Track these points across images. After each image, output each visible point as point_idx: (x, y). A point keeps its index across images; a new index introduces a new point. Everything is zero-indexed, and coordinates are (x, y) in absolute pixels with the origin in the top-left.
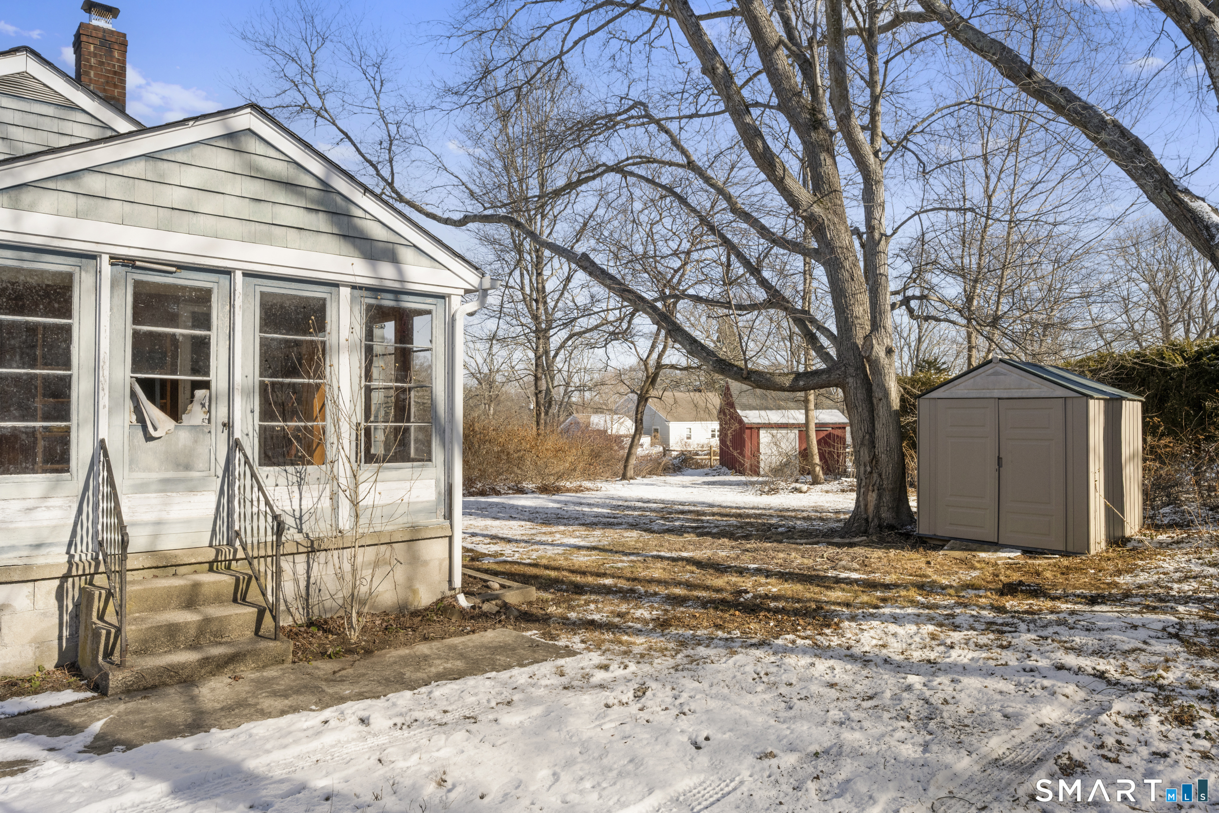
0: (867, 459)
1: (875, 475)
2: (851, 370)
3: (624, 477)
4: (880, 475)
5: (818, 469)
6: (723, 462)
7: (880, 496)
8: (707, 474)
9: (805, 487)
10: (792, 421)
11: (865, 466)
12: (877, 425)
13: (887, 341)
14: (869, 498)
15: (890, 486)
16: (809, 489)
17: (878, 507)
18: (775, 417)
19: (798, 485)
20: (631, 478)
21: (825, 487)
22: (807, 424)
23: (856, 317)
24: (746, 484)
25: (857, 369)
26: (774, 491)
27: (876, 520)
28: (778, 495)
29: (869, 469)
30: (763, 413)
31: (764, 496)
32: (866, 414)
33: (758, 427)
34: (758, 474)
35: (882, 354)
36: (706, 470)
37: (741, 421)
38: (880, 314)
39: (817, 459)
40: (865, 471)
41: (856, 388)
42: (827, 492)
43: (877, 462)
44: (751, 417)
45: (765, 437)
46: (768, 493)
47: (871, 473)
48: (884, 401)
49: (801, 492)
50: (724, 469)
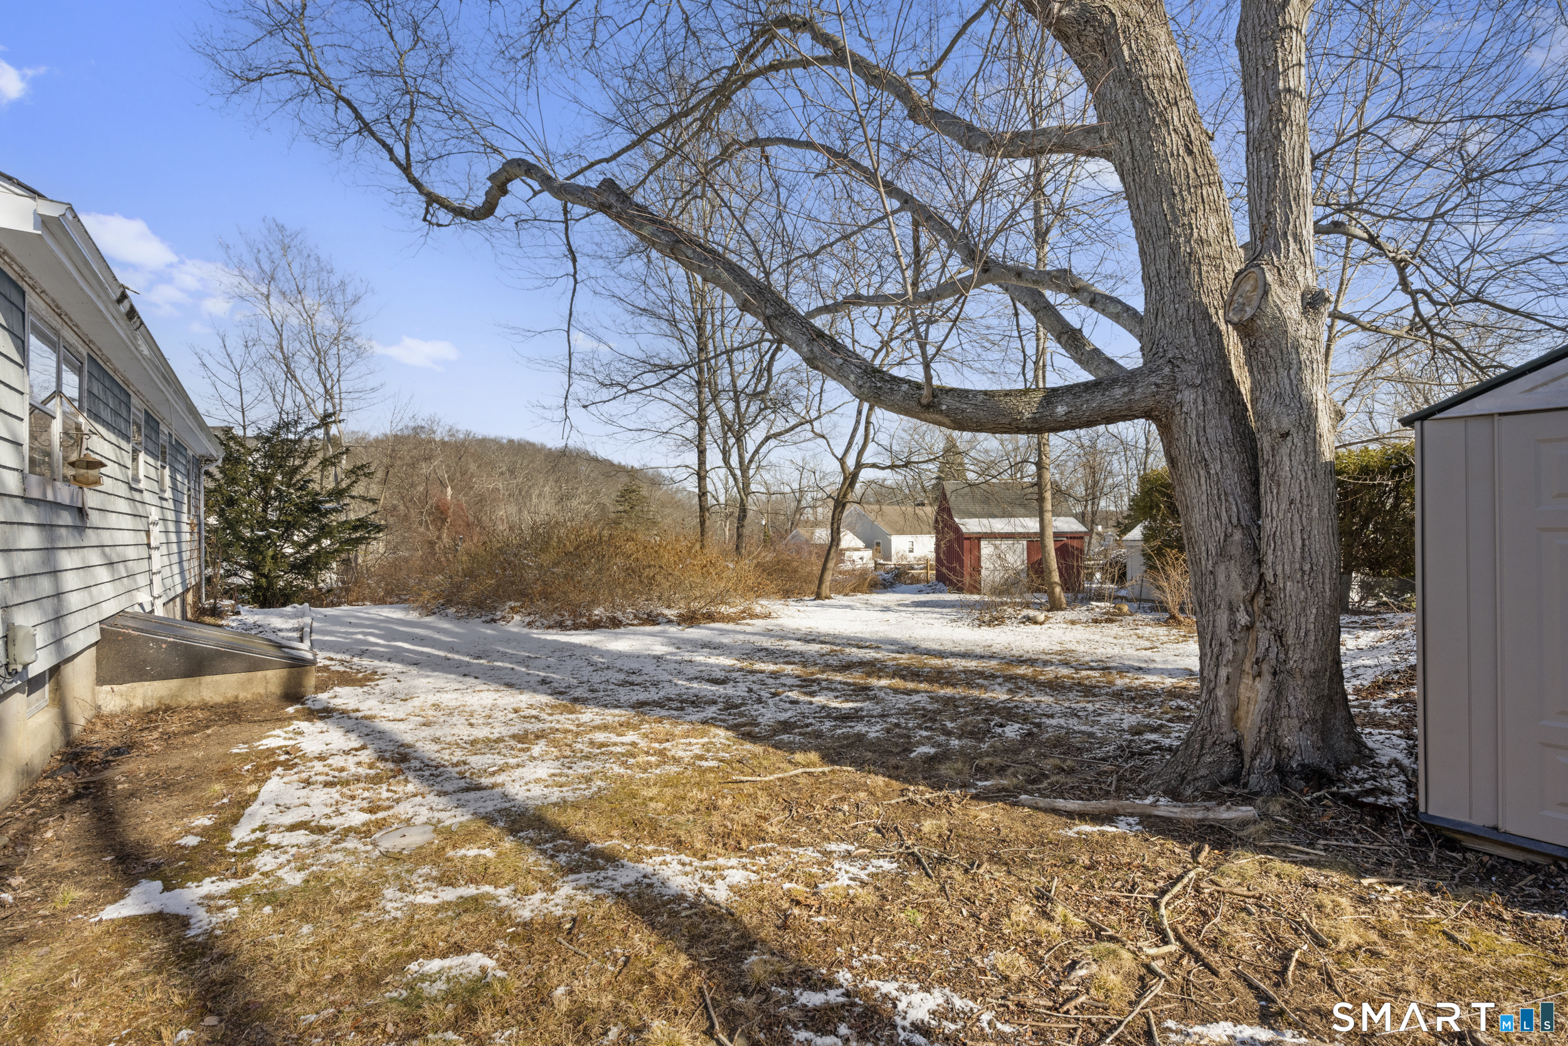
0: (1239, 591)
1: (1264, 637)
2: (1189, 372)
3: (818, 596)
4: (1280, 636)
5: (1058, 589)
6: (941, 577)
7: (1278, 691)
8: (920, 592)
9: (1041, 617)
10: (1020, 530)
11: (1232, 609)
12: (1268, 503)
13: (1307, 278)
14: (1244, 692)
15: (1309, 666)
16: (1047, 618)
17: (1271, 719)
18: (999, 525)
19: (1031, 613)
20: (828, 598)
21: (1070, 615)
22: (1042, 533)
23: (1201, 241)
24: (963, 605)
25: (1204, 368)
26: (997, 621)
27: (1267, 753)
28: (1004, 628)
29: (1243, 618)
30: (985, 521)
31: (984, 628)
32: (1233, 480)
33: (979, 537)
34: (979, 592)
35: (1293, 311)
36: (920, 586)
37: (957, 530)
38: (1286, 203)
39: (1056, 577)
40: (1233, 624)
41: (1202, 416)
42: (1073, 622)
43: (1269, 601)
44: (971, 525)
45: (986, 548)
46: (989, 624)
47: (1249, 628)
48: (1297, 438)
49: (1036, 623)
50: (941, 585)
